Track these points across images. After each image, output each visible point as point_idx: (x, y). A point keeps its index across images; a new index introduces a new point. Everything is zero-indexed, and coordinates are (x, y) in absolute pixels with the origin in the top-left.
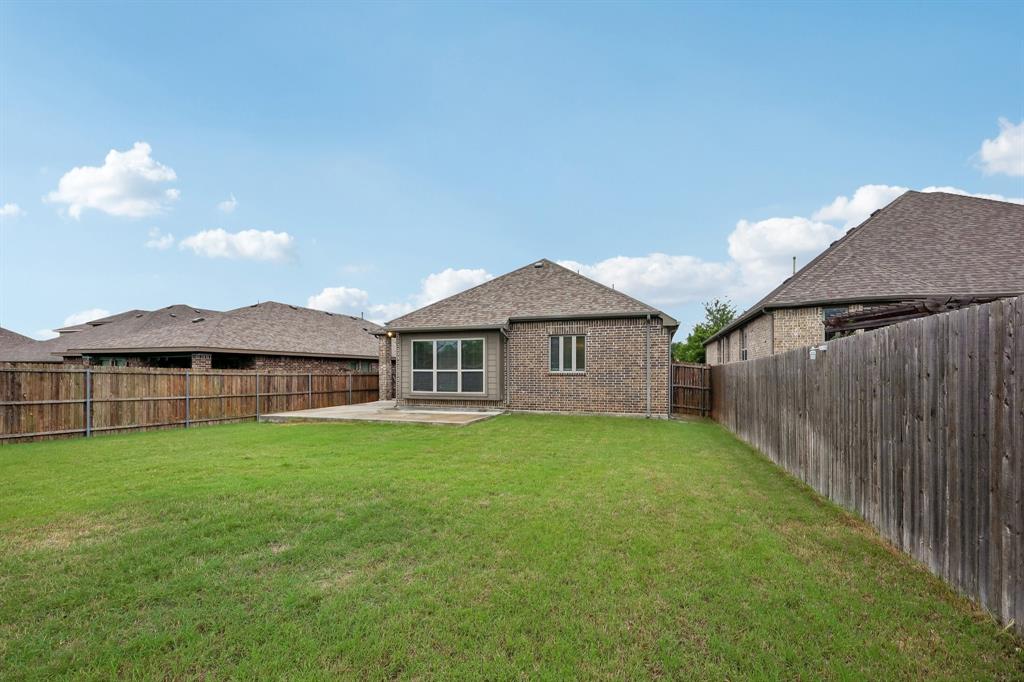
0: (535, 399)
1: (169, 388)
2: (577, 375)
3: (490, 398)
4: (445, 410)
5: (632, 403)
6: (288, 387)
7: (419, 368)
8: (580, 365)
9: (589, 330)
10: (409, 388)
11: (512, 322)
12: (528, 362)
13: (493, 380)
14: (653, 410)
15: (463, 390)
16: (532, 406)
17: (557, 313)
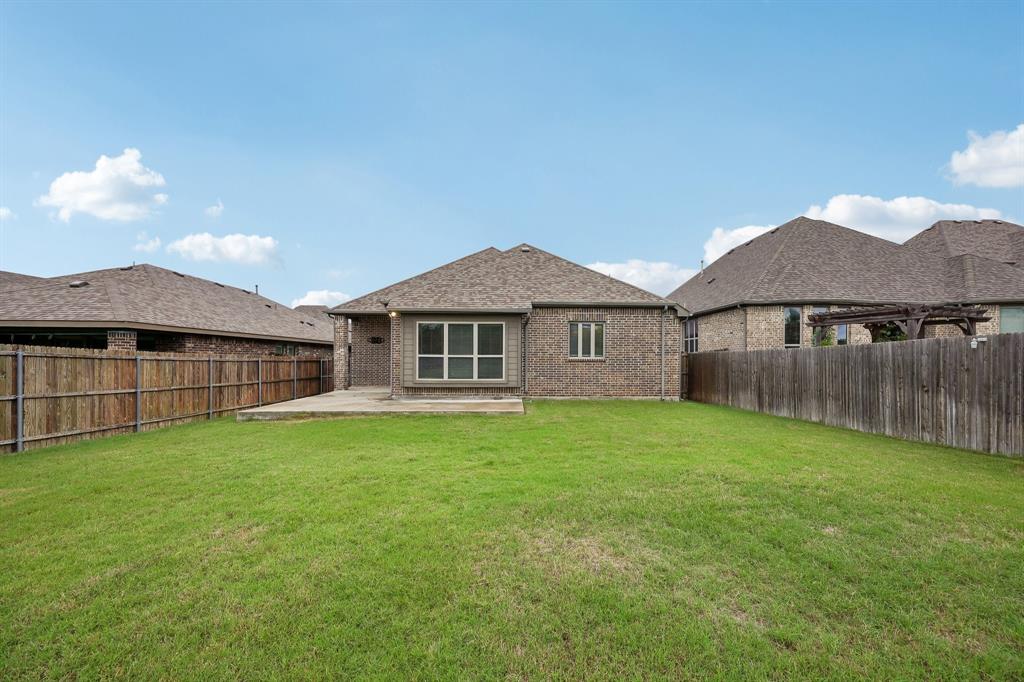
0: (554, 385)
1: (116, 378)
2: (597, 361)
3: (510, 385)
4: (453, 398)
5: (648, 386)
6: (239, 376)
7: (425, 353)
8: (599, 351)
9: (609, 318)
10: (413, 375)
11: (535, 306)
12: (546, 347)
13: (514, 366)
14: (667, 394)
15: (479, 377)
16: (552, 392)
17: (580, 301)
